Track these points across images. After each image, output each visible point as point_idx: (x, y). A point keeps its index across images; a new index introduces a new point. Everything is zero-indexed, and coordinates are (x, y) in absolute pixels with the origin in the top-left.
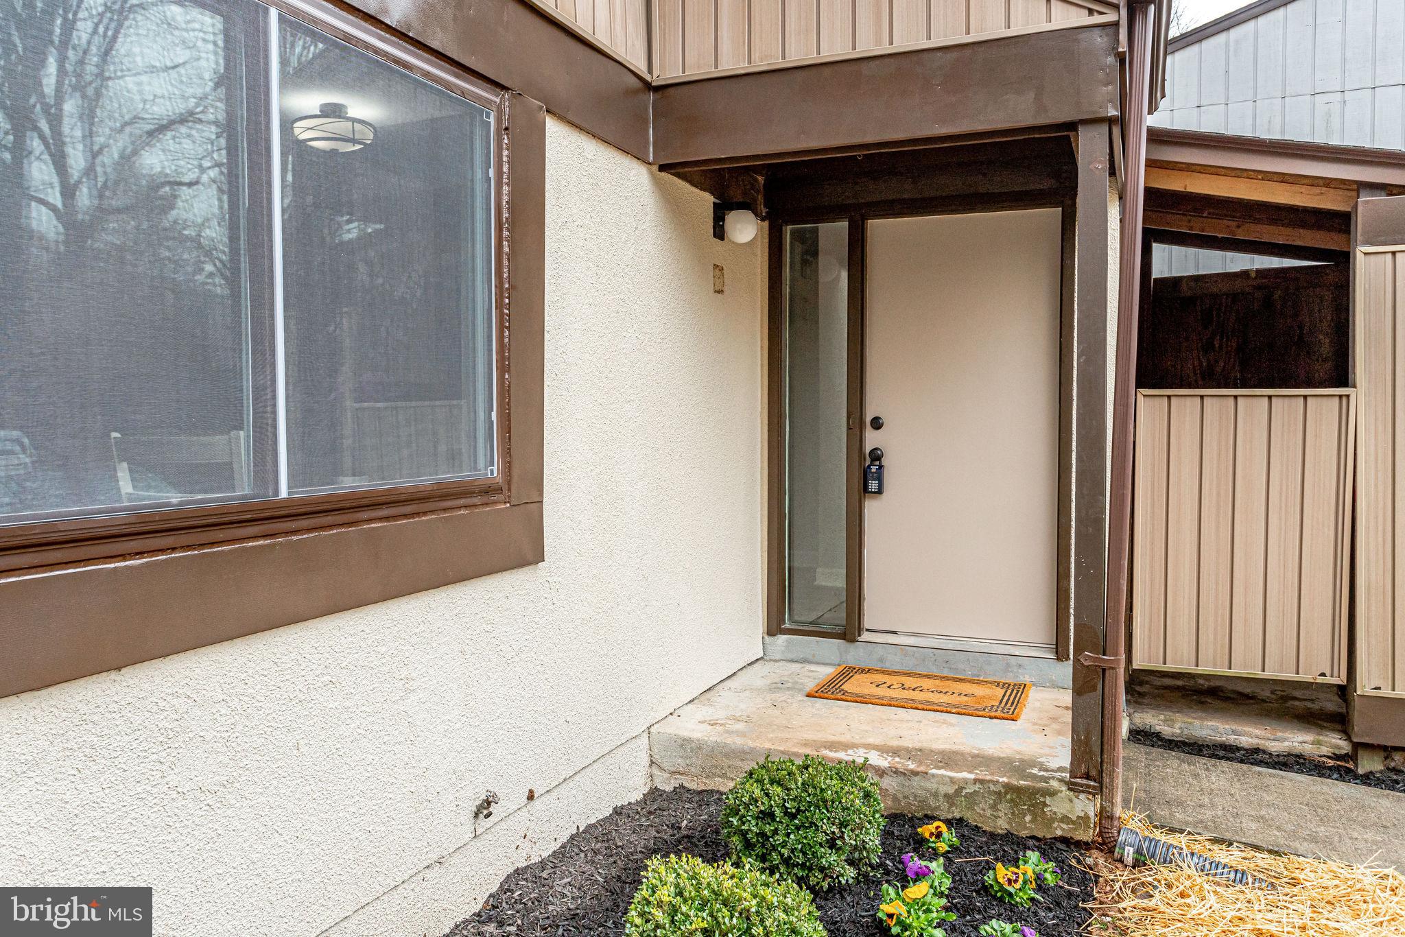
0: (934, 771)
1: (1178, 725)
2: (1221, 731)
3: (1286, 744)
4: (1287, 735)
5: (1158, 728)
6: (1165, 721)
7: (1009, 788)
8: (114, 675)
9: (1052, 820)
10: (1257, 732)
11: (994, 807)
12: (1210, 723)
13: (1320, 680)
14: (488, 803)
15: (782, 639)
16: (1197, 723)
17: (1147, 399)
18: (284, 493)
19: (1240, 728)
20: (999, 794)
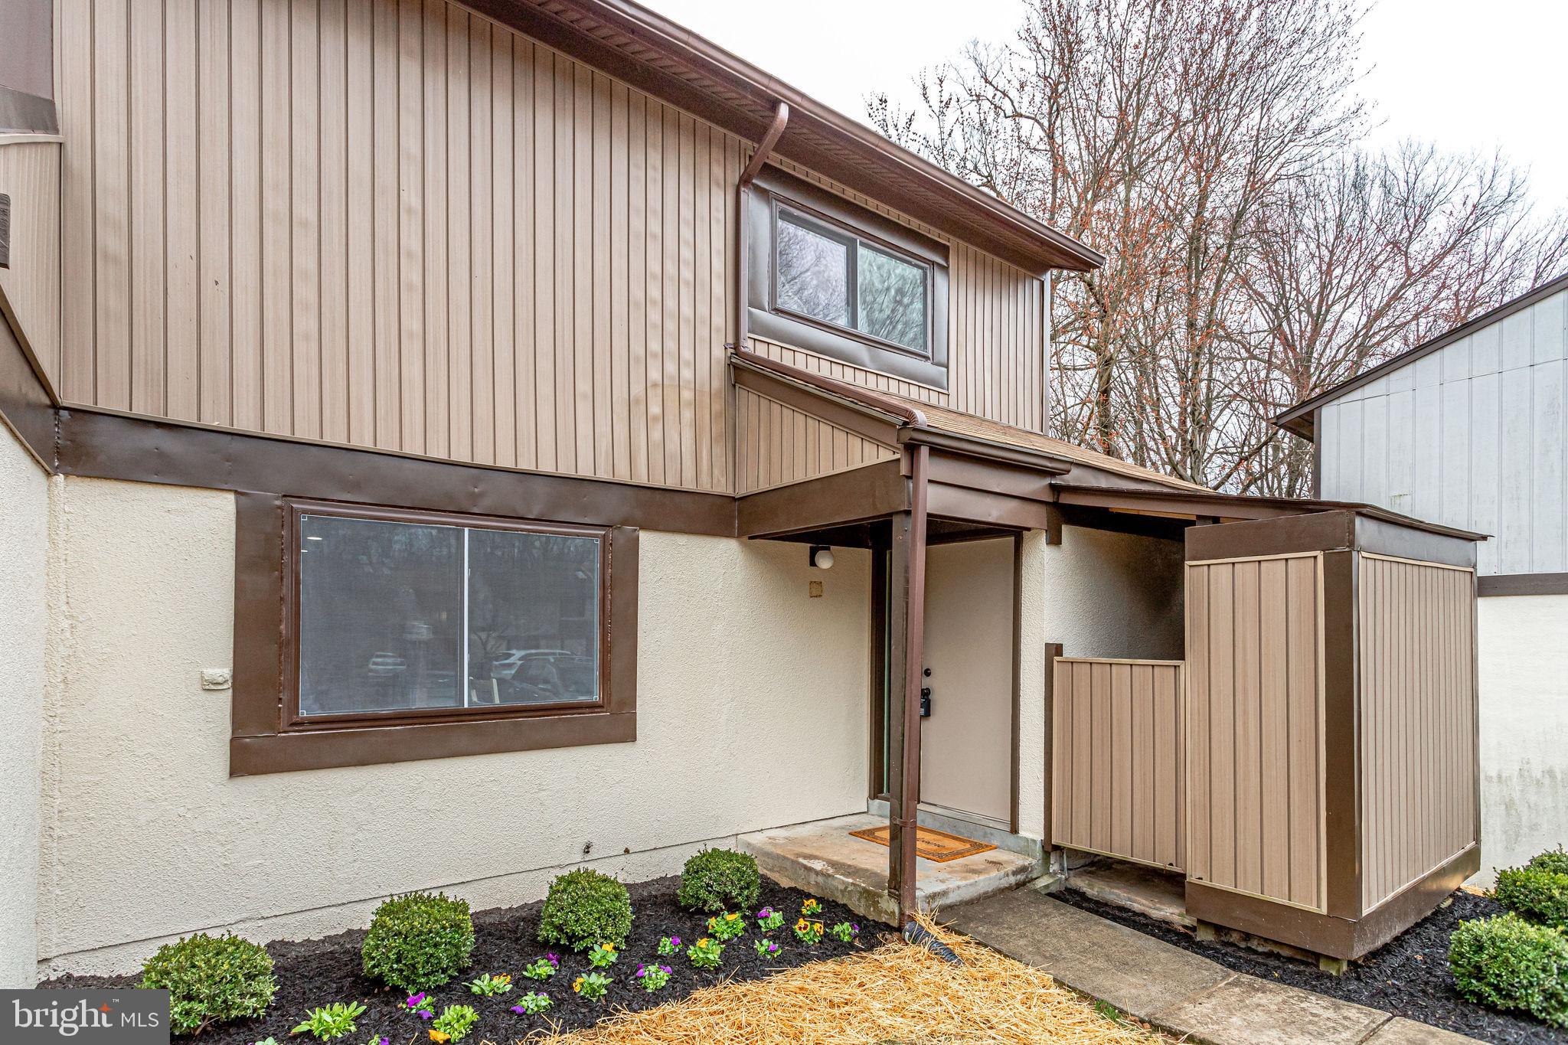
0: (838, 876)
1: (1096, 889)
2: (1122, 897)
3: (1162, 913)
4: (1163, 907)
5: (1085, 889)
6: (1089, 885)
7: (865, 891)
8: (391, 765)
9: (881, 912)
10: (1144, 901)
11: (859, 900)
12: (1115, 891)
13: (1169, 868)
14: (588, 847)
15: (877, 801)
16: (1107, 889)
17: (1060, 664)
18: (466, 706)
19: (1134, 897)
20: (860, 892)
